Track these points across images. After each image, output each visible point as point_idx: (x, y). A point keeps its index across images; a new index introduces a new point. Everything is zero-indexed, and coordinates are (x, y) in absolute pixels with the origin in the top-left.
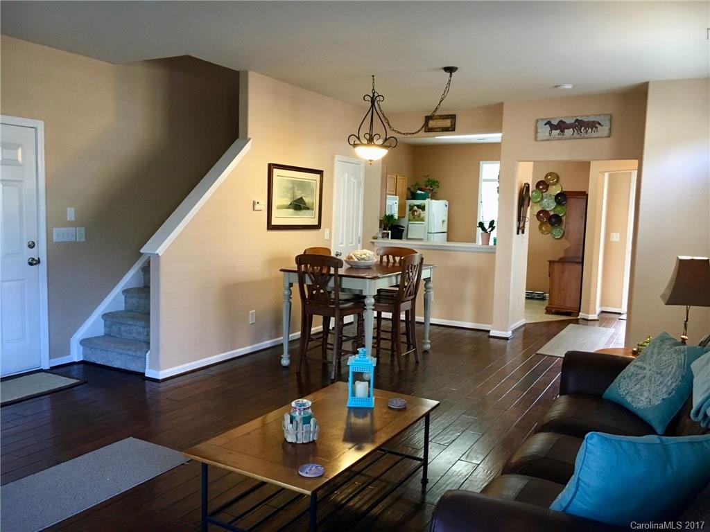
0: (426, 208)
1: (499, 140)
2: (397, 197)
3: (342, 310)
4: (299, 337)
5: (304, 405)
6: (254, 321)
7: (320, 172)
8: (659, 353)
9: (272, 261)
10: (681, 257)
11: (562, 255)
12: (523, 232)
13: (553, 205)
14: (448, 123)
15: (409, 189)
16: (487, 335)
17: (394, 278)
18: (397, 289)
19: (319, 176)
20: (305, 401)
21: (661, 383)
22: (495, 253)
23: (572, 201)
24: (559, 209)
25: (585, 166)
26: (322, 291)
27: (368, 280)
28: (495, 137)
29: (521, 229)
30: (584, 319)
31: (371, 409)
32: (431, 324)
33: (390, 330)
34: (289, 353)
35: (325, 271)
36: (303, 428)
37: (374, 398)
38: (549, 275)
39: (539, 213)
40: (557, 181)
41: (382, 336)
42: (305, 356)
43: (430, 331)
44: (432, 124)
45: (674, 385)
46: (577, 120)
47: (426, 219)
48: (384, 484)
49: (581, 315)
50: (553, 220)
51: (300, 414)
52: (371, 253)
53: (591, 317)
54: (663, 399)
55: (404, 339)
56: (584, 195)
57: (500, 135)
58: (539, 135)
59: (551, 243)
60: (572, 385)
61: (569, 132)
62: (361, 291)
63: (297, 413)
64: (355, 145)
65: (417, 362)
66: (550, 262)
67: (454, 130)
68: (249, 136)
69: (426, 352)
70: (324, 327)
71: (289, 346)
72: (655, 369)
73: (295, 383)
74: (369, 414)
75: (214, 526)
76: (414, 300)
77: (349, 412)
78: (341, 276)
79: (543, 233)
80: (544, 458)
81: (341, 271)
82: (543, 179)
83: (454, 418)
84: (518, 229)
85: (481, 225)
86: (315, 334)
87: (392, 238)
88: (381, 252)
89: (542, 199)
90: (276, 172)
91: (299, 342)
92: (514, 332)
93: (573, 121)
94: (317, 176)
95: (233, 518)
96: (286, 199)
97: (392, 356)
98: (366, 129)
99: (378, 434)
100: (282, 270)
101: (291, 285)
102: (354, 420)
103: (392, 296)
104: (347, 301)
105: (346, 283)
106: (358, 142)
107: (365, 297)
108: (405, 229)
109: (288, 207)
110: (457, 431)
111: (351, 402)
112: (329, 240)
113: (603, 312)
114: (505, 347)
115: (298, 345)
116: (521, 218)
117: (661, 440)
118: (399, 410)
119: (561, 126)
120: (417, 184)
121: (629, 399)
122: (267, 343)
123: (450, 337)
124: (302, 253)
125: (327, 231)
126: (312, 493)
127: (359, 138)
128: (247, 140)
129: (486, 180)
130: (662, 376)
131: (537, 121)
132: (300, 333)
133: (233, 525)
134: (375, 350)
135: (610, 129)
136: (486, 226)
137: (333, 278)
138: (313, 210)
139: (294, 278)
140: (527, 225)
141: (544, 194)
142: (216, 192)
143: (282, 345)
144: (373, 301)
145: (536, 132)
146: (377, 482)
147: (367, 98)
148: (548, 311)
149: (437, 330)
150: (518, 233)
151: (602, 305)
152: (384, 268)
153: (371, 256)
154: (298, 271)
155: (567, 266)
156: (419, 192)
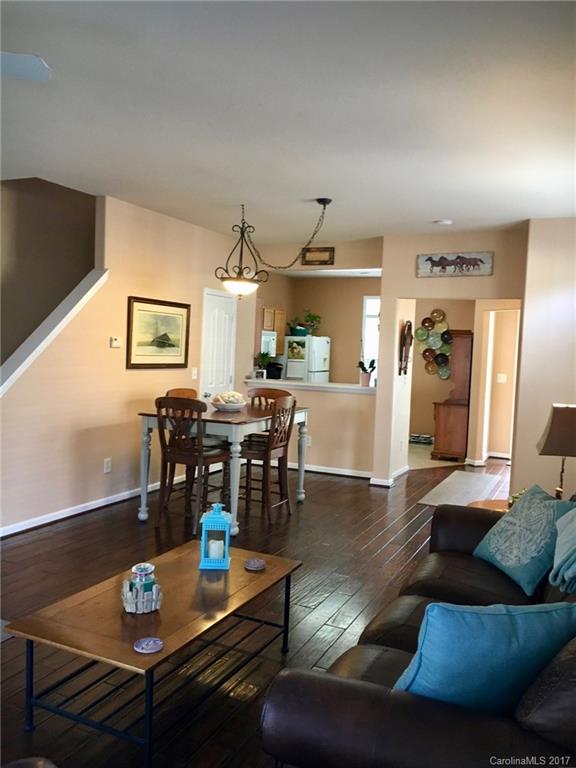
0: (306, 345)
1: (379, 275)
2: (275, 333)
3: (205, 458)
4: (158, 487)
5: (145, 569)
6: (109, 470)
7: (187, 306)
8: (529, 508)
9: (131, 403)
10: (556, 405)
11: (447, 397)
12: (405, 373)
13: (439, 344)
14: (326, 256)
15: (288, 324)
16: (366, 482)
17: (264, 423)
18: (268, 434)
19: (185, 310)
20: (147, 565)
21: (531, 540)
22: (375, 395)
23: (457, 341)
24: (445, 347)
25: (470, 305)
26: (184, 437)
27: (234, 426)
28: (375, 272)
29: (403, 370)
30: (470, 465)
31: (226, 572)
32: (306, 471)
33: (261, 479)
34: (147, 506)
35: (187, 415)
36: (143, 596)
37: (230, 559)
38: (435, 418)
39: (426, 351)
40: (443, 320)
41: (253, 486)
42: (166, 508)
43: (305, 479)
44: (309, 256)
45: (543, 542)
46: (459, 257)
47: (306, 357)
48: (239, 654)
49: (468, 461)
50: (440, 359)
51: (141, 580)
52: (241, 395)
53: (477, 463)
54: (532, 558)
55: (276, 488)
56: (469, 334)
57: (380, 270)
58: (419, 271)
59: (438, 384)
60: (442, 542)
61: (449, 269)
62: (227, 437)
63: (138, 580)
64: (223, 279)
65: (289, 514)
66: (435, 404)
67: (332, 263)
68: (106, 267)
69: (300, 502)
70: (187, 477)
71: (148, 498)
72: (524, 525)
73: (153, 540)
74: (223, 577)
75: (41, 711)
76: (286, 446)
77: (201, 575)
78: (205, 421)
79: (429, 372)
80: (403, 625)
81: (206, 416)
82: (428, 316)
83: (325, 577)
84: (400, 369)
85: (361, 365)
86: (176, 484)
87: (268, 378)
88: (253, 394)
89: (428, 336)
90: (137, 306)
91: (158, 493)
92: (395, 480)
93: (454, 258)
94: (184, 311)
95: (64, 699)
96: (149, 335)
97: (263, 507)
98: (235, 261)
99: (230, 600)
100: (140, 414)
101: (150, 430)
102: (206, 584)
103: (264, 442)
104: (213, 447)
105: (210, 429)
106: (226, 275)
107: (231, 444)
108: (284, 368)
109: (151, 345)
110: (326, 591)
111: (204, 565)
112: (197, 381)
113: (490, 457)
114: (386, 496)
115: (157, 497)
116: (403, 357)
117: (508, 611)
118: (256, 572)
119: (442, 263)
120: (297, 319)
121: (499, 558)
122: (125, 495)
123: (327, 486)
124: (164, 395)
125: (195, 371)
126: (147, 672)
127: (227, 271)
128: (103, 271)
129: (369, 316)
130: (532, 533)
131: (418, 257)
132: (159, 483)
133: (61, 708)
134: (244, 502)
135: (492, 267)
136: (367, 366)
137: (196, 423)
138: (178, 347)
139: (154, 423)
140: (410, 366)
141: (431, 333)
142: (67, 327)
143: (140, 496)
144: (239, 448)
145: (417, 268)
146: (231, 652)
147: (236, 228)
148: (434, 457)
149: (314, 478)
150: (400, 374)
151: (489, 450)
152: (255, 412)
153: (240, 399)
154: (158, 415)
155: (453, 409)
156: (299, 328)
